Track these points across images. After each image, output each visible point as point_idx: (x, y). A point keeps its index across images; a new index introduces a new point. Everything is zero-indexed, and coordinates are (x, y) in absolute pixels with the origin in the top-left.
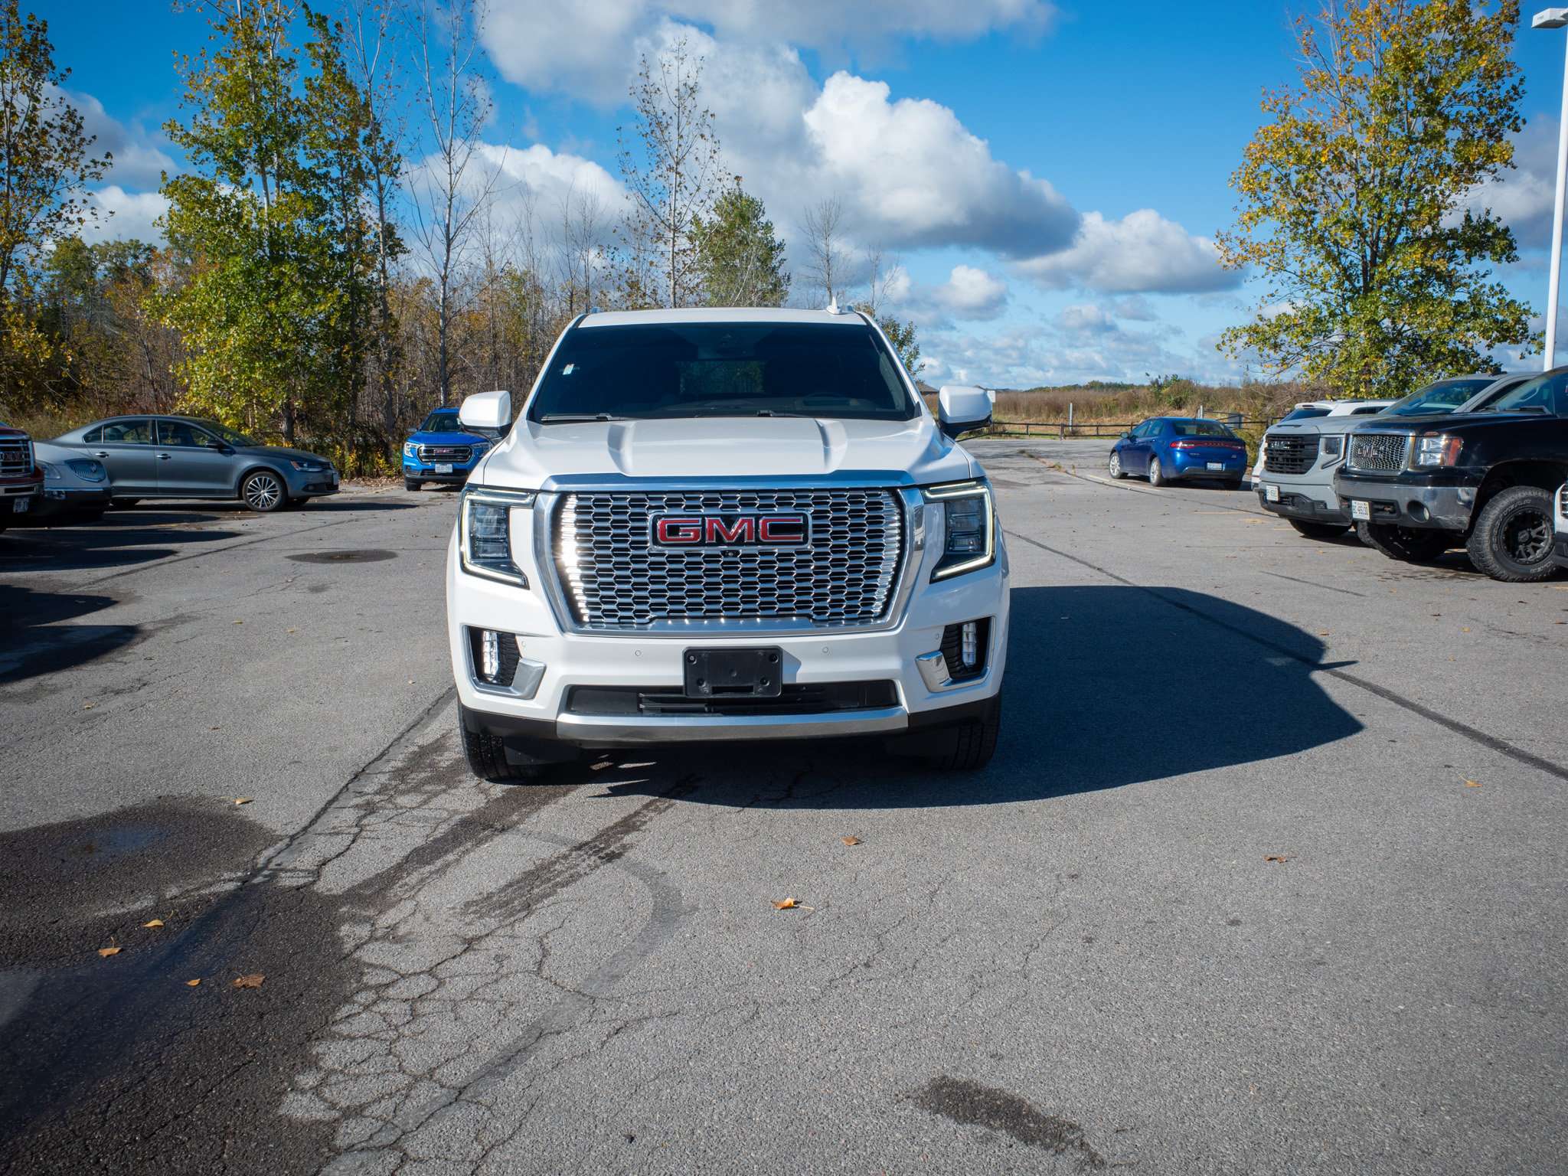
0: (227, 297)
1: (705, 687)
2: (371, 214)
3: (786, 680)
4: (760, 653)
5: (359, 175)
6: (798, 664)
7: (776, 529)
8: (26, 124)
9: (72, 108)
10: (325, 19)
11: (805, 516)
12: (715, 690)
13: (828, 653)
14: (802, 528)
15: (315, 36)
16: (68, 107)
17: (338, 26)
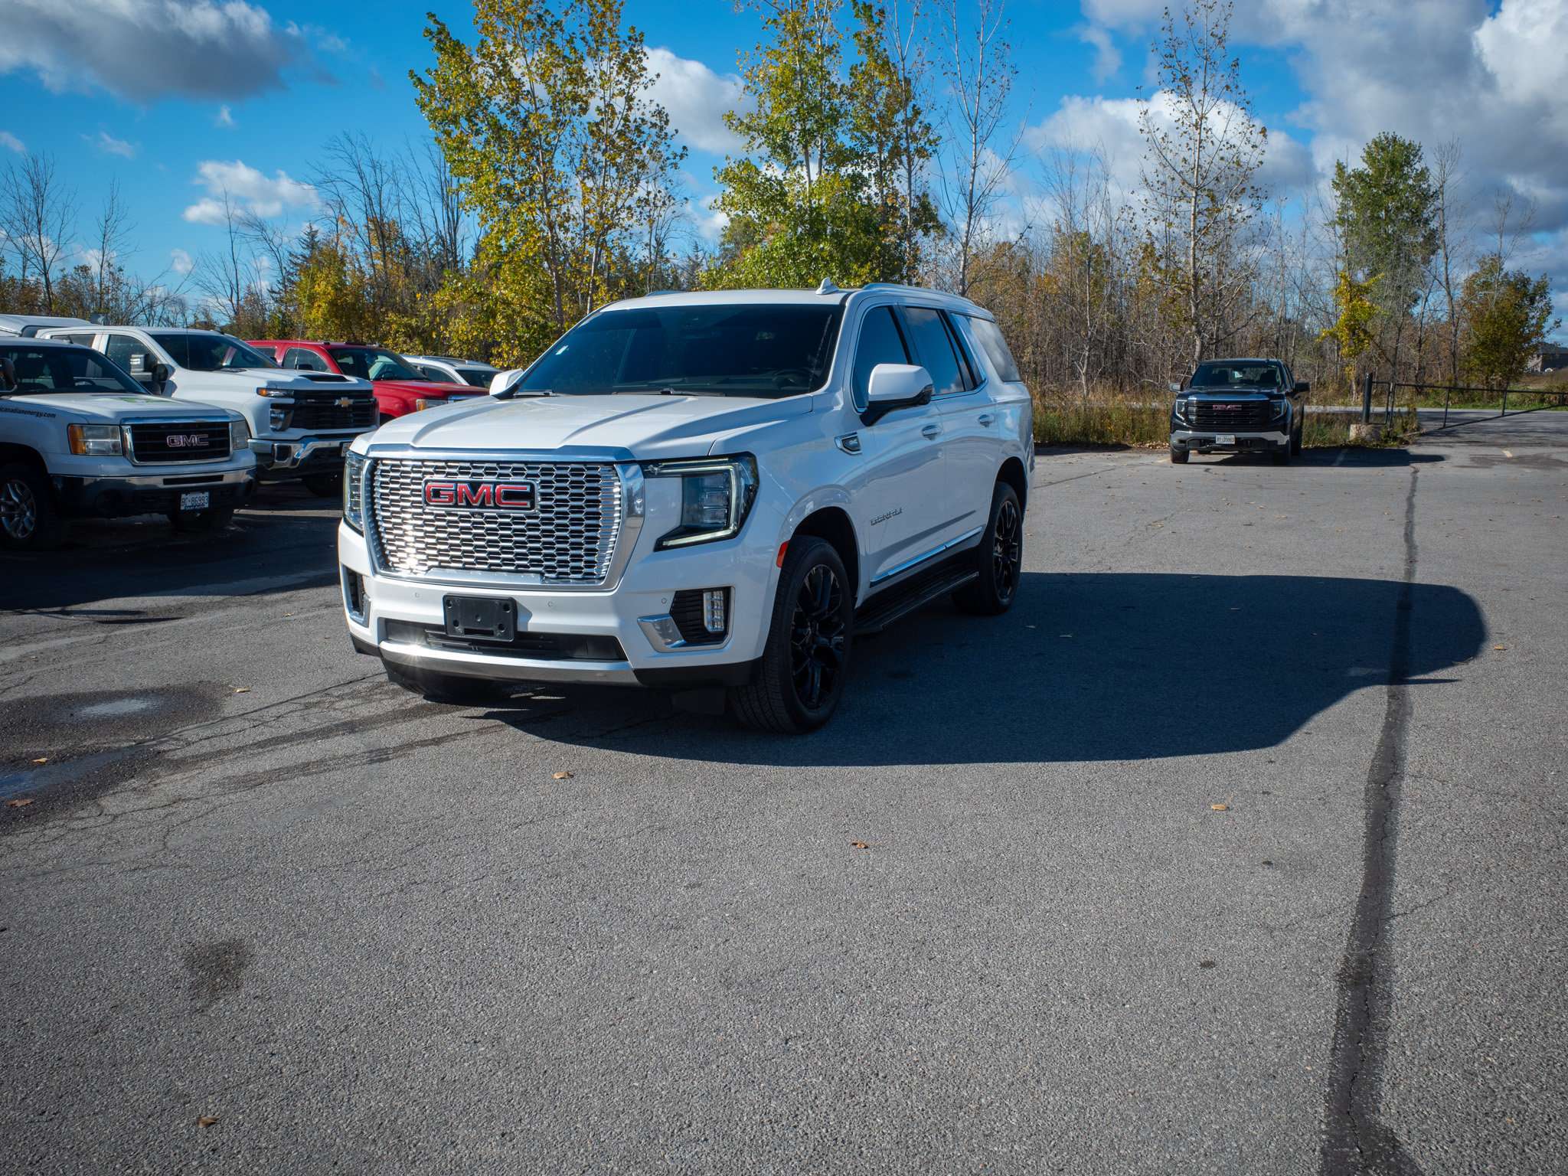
0: (770, 269)
1: (459, 629)
2: (902, 188)
3: (521, 629)
4: (497, 602)
5: (896, 152)
6: (530, 615)
7: (509, 495)
8: (622, 122)
9: (661, 106)
10: (870, 7)
11: (532, 486)
12: (467, 632)
13: (553, 607)
14: (530, 496)
15: (862, 26)
16: (658, 105)
17: (882, 12)
